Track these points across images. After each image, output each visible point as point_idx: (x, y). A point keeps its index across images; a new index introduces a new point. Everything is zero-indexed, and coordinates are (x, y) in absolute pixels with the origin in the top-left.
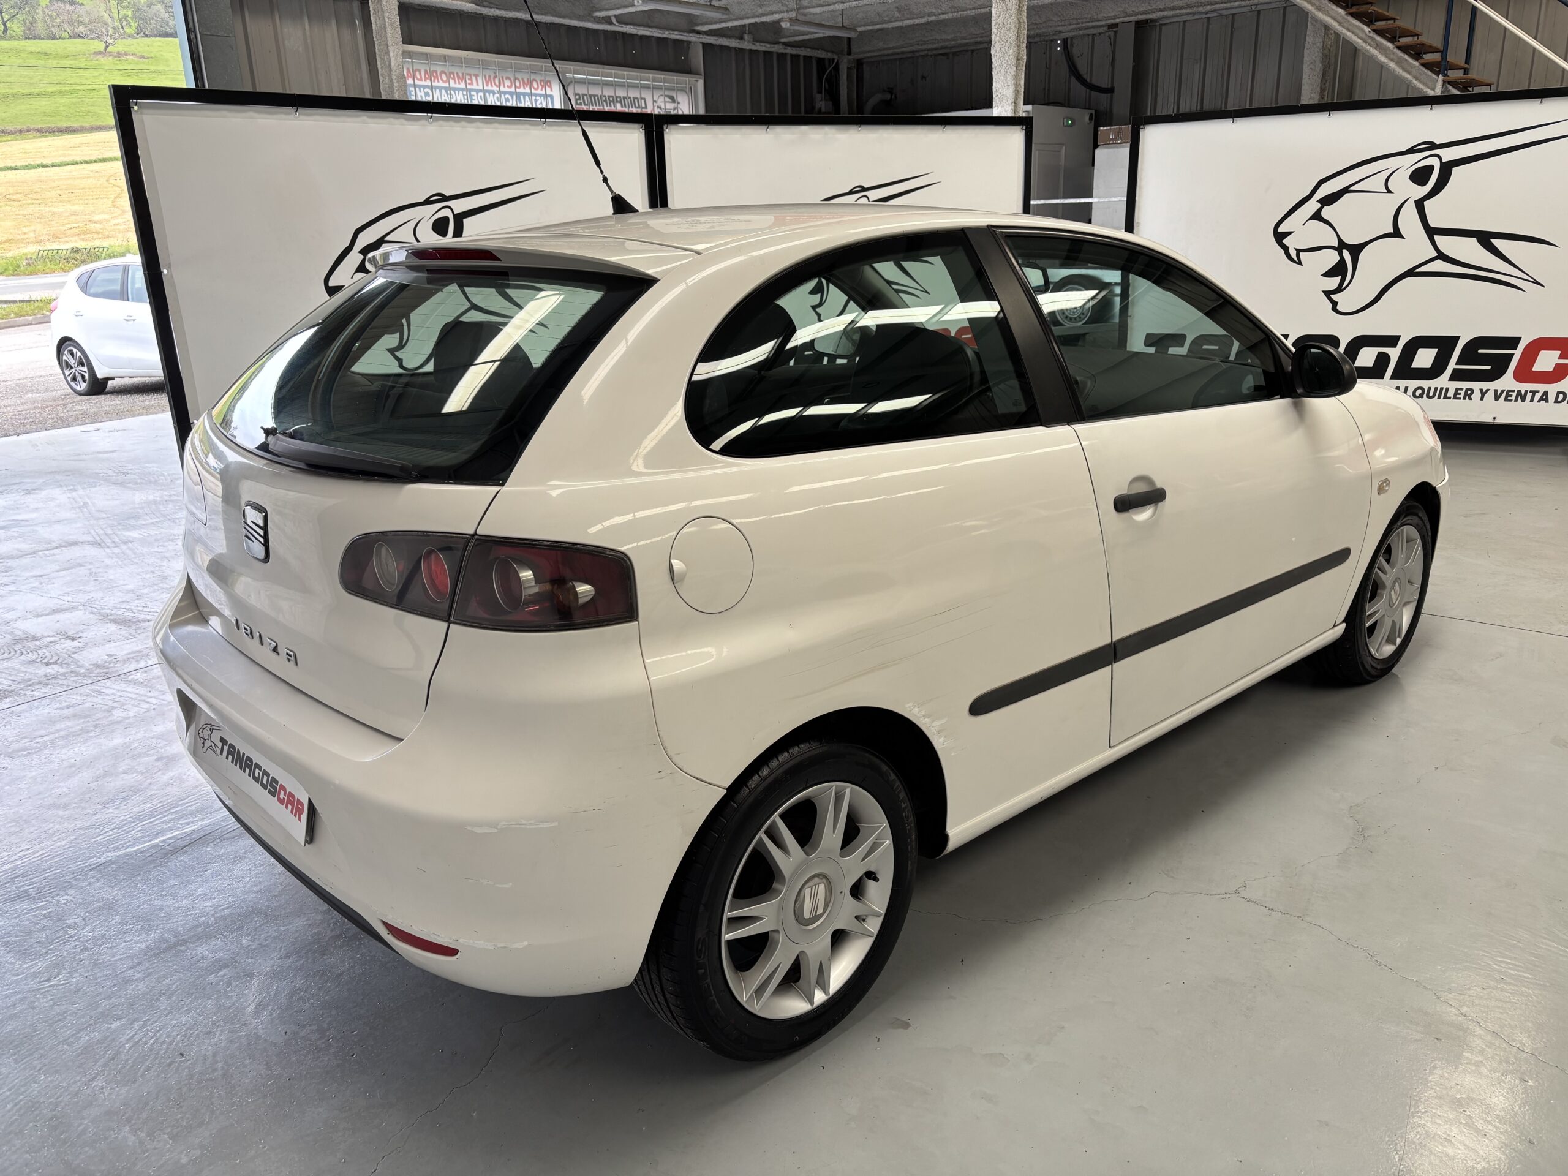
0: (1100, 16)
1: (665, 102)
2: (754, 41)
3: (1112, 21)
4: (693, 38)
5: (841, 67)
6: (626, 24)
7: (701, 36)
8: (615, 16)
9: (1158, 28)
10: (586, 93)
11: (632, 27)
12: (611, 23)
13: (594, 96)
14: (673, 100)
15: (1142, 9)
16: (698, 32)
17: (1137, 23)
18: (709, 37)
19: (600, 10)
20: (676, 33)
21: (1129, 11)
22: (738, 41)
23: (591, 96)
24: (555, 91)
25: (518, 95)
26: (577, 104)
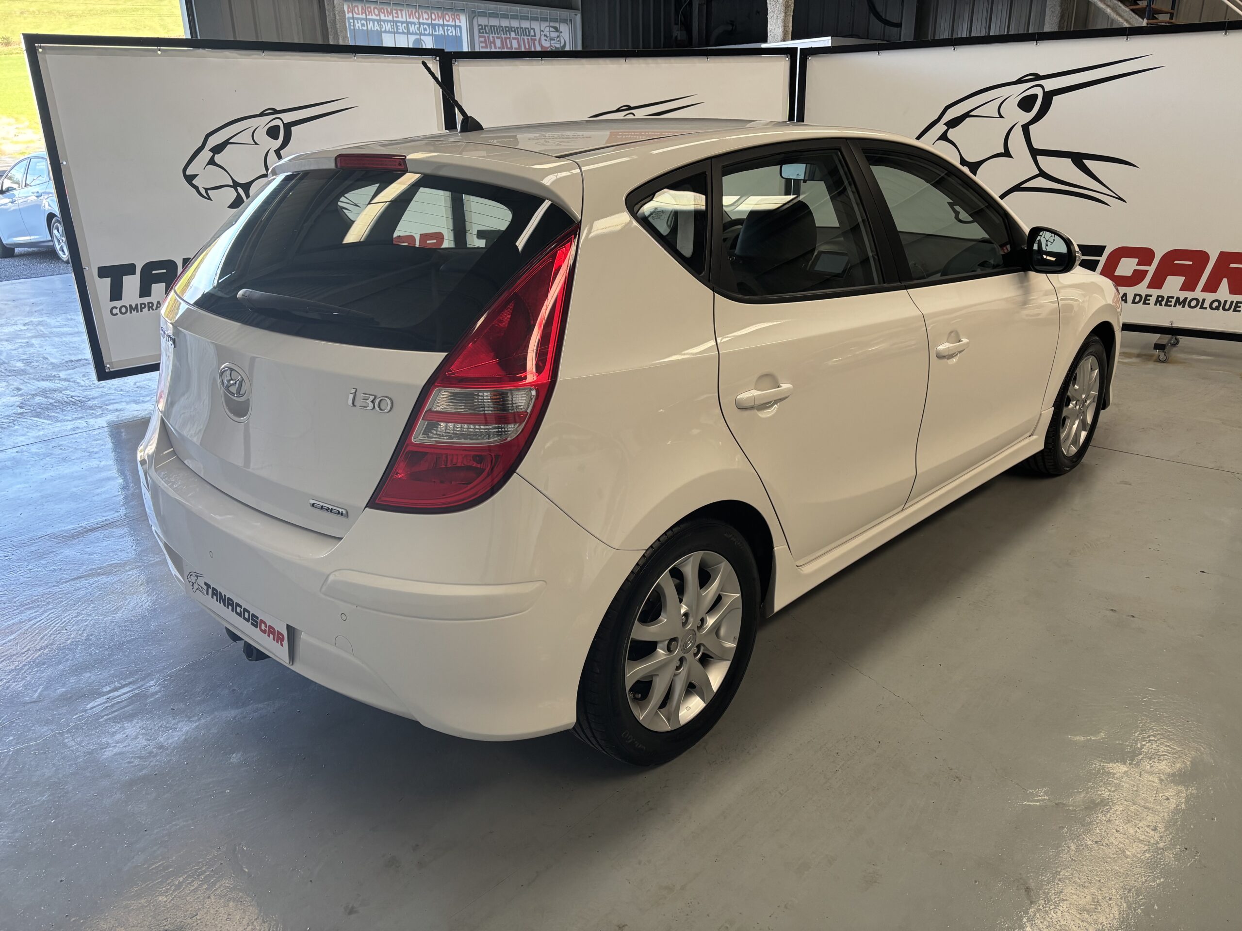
5: (693, 4)
10: (487, 24)
13: (494, 26)
14: (556, 30)
23: (491, 26)
24: (463, 21)
25: (434, 26)
26: (480, 32)
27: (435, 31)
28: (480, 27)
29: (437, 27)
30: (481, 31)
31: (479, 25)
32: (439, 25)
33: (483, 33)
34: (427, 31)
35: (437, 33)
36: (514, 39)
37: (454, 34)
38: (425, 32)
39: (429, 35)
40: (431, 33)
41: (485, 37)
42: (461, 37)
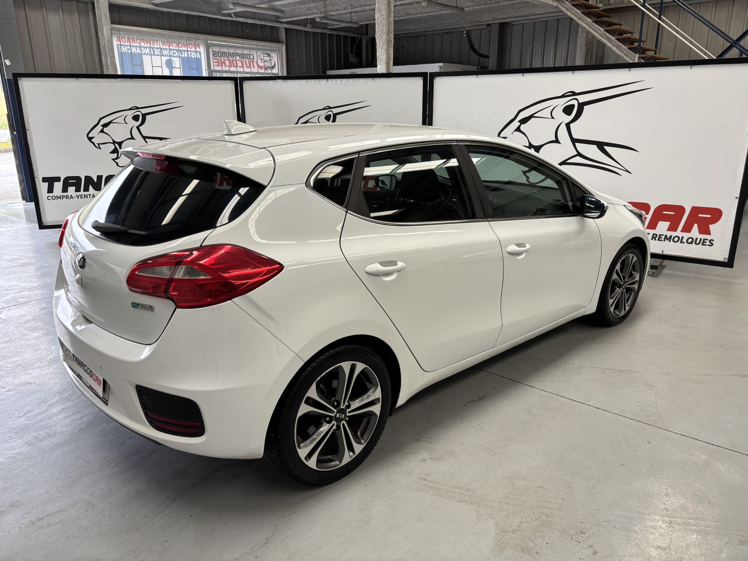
0: (482, 20)
1: (264, 56)
2: (311, 27)
3: (488, 23)
4: (278, 25)
5: (363, 41)
6: (240, 17)
7: (283, 24)
8: (234, 13)
9: (511, 27)
10: (219, 51)
11: (243, 19)
12: (231, 17)
13: (224, 53)
14: (269, 55)
15: (502, 17)
16: (282, 22)
17: (500, 24)
18: (287, 25)
19: (224, 10)
20: (268, 22)
21: (496, 18)
22: (304, 27)
23: (222, 52)
24: (202, 50)
29: (183, 52)
30: (215, 55)
31: (213, 52)
35: (183, 56)
36: (238, 60)
37: (196, 57)
38: (175, 55)
40: (178, 56)
41: (218, 59)
42: (200, 59)
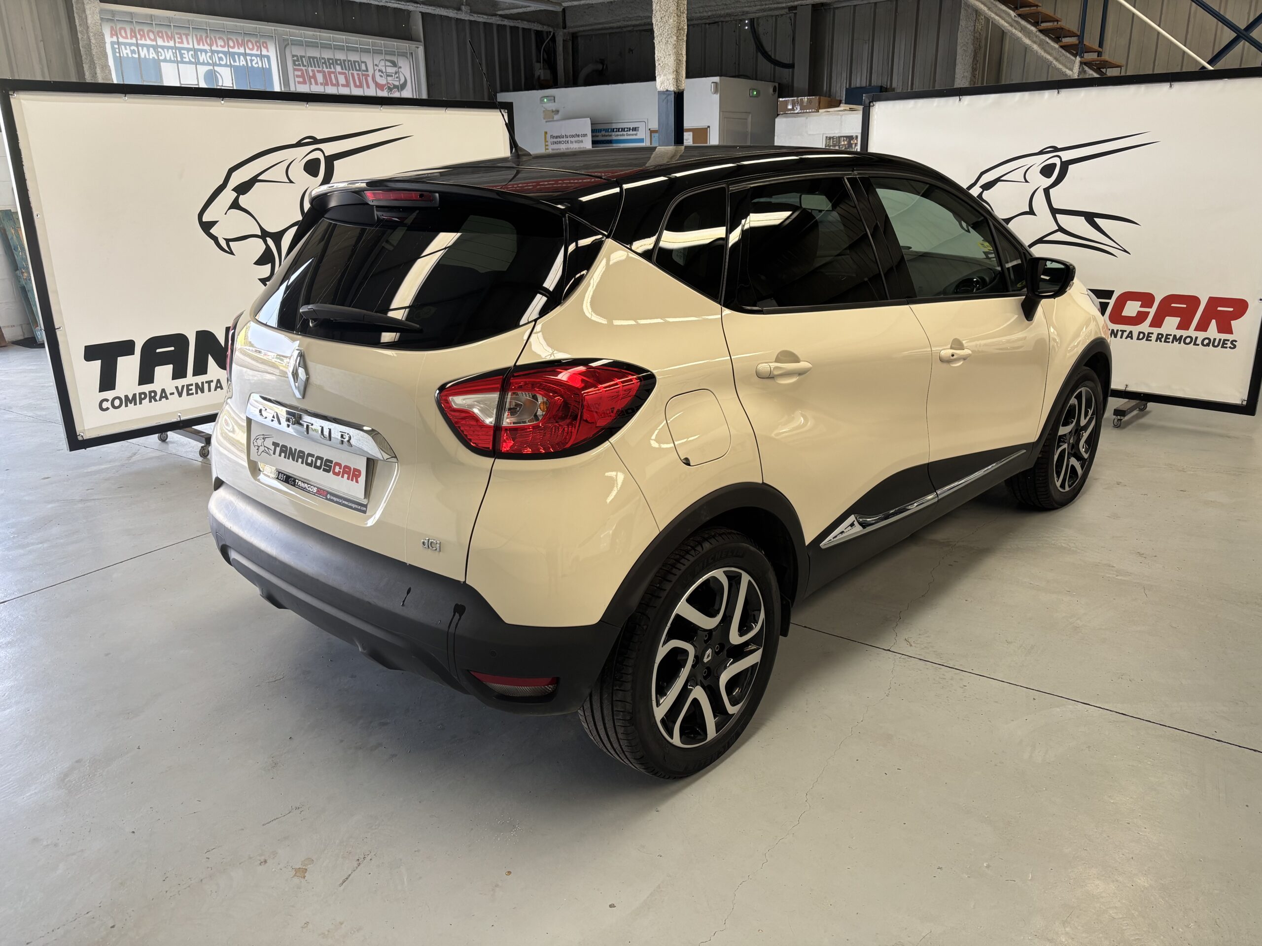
1: (386, 66)
2: (471, 12)
4: (411, 7)
5: (557, 39)
7: (419, 5)
9: (831, 12)
10: (304, 54)
13: (314, 58)
16: (417, 2)
18: (426, 7)
22: (455, 11)
23: (310, 58)
24: (272, 52)
25: (232, 55)
26: (295, 65)
27: (234, 61)
28: (295, 58)
29: (236, 56)
30: (297, 63)
31: (293, 56)
32: (239, 54)
33: (299, 65)
34: (223, 61)
35: (237, 64)
36: (340, 73)
37: (260, 66)
38: (221, 62)
39: (226, 65)
40: (228, 63)
41: (301, 70)
42: (269, 70)
